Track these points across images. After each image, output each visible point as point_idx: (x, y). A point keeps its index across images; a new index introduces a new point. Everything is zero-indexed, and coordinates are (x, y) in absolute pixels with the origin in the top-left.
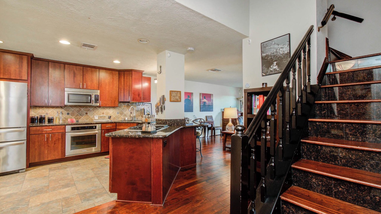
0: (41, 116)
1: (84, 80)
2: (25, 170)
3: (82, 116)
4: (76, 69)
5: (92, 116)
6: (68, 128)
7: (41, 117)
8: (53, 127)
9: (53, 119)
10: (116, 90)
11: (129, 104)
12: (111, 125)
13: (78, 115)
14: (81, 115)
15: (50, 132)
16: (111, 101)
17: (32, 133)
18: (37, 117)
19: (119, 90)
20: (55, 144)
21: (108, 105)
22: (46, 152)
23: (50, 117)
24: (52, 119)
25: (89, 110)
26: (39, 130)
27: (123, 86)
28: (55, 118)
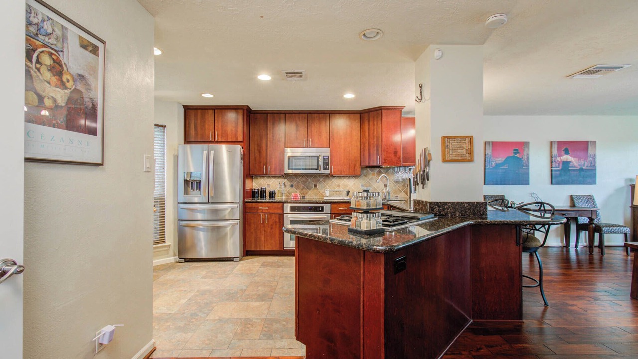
0: (261, 188)
1: (309, 134)
2: (238, 259)
3: (309, 190)
4: (299, 118)
5: (323, 191)
6: (287, 208)
7: (261, 190)
8: (269, 205)
9: (275, 194)
10: (357, 146)
11: (382, 170)
12: (346, 207)
13: (303, 188)
14: (308, 188)
15: (266, 211)
16: (348, 166)
17: (247, 211)
18: (258, 190)
19: (362, 145)
20: (271, 229)
21: (344, 172)
22: (262, 239)
23: (271, 190)
24: (273, 194)
25: (318, 181)
26: (254, 208)
27: (367, 138)
28: (276, 192)
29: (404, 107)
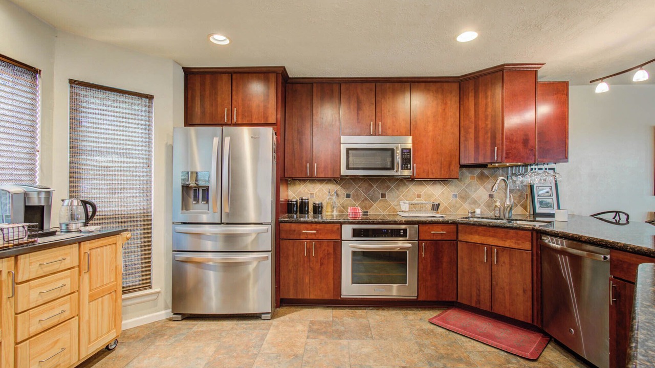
0: (302, 199)
1: (378, 114)
2: (269, 315)
3: (375, 202)
4: (362, 90)
5: (395, 203)
6: (347, 231)
7: (302, 202)
8: (318, 226)
9: (322, 207)
10: (453, 133)
11: (486, 172)
12: (443, 230)
13: (366, 199)
14: (374, 199)
15: (314, 237)
16: (439, 164)
17: (283, 235)
18: (297, 201)
19: (462, 132)
20: (322, 264)
21: (433, 173)
22: (307, 280)
23: (316, 202)
24: (319, 206)
25: (388, 187)
26: (295, 231)
27: (473, 119)
28: (324, 205)
29: (543, 64)
